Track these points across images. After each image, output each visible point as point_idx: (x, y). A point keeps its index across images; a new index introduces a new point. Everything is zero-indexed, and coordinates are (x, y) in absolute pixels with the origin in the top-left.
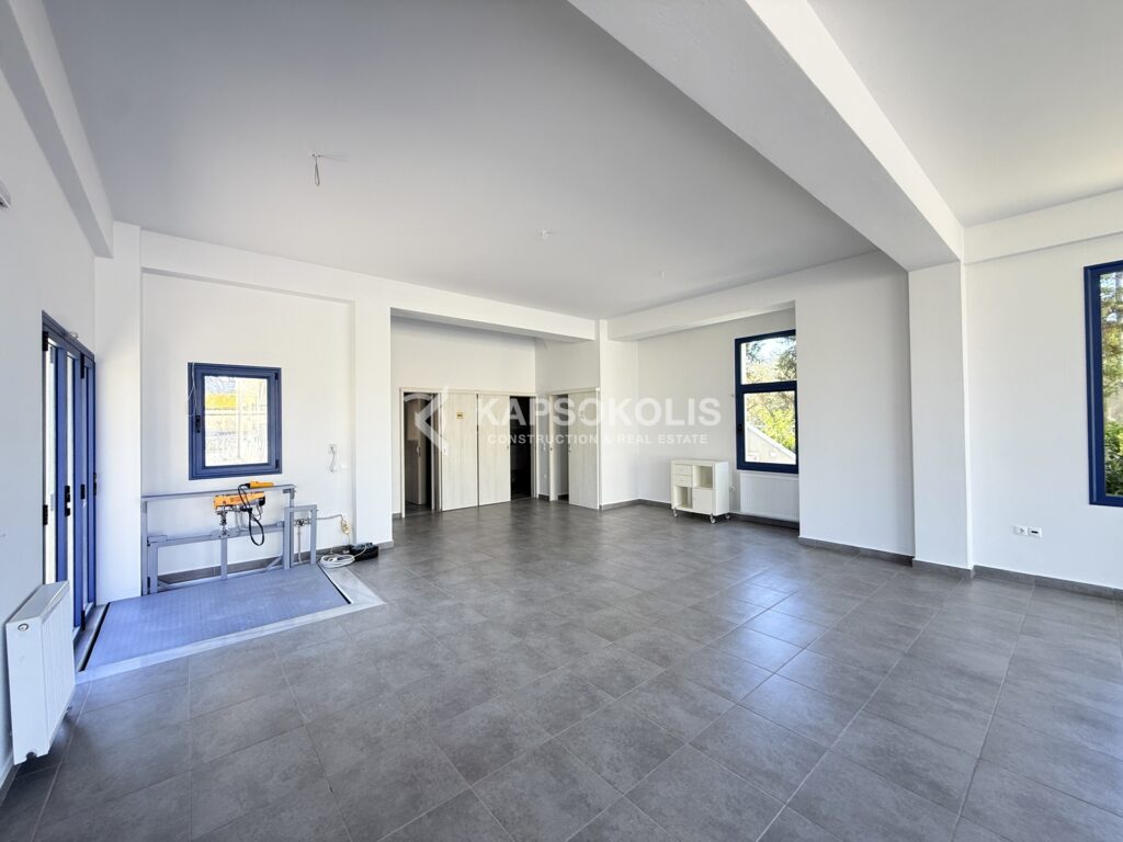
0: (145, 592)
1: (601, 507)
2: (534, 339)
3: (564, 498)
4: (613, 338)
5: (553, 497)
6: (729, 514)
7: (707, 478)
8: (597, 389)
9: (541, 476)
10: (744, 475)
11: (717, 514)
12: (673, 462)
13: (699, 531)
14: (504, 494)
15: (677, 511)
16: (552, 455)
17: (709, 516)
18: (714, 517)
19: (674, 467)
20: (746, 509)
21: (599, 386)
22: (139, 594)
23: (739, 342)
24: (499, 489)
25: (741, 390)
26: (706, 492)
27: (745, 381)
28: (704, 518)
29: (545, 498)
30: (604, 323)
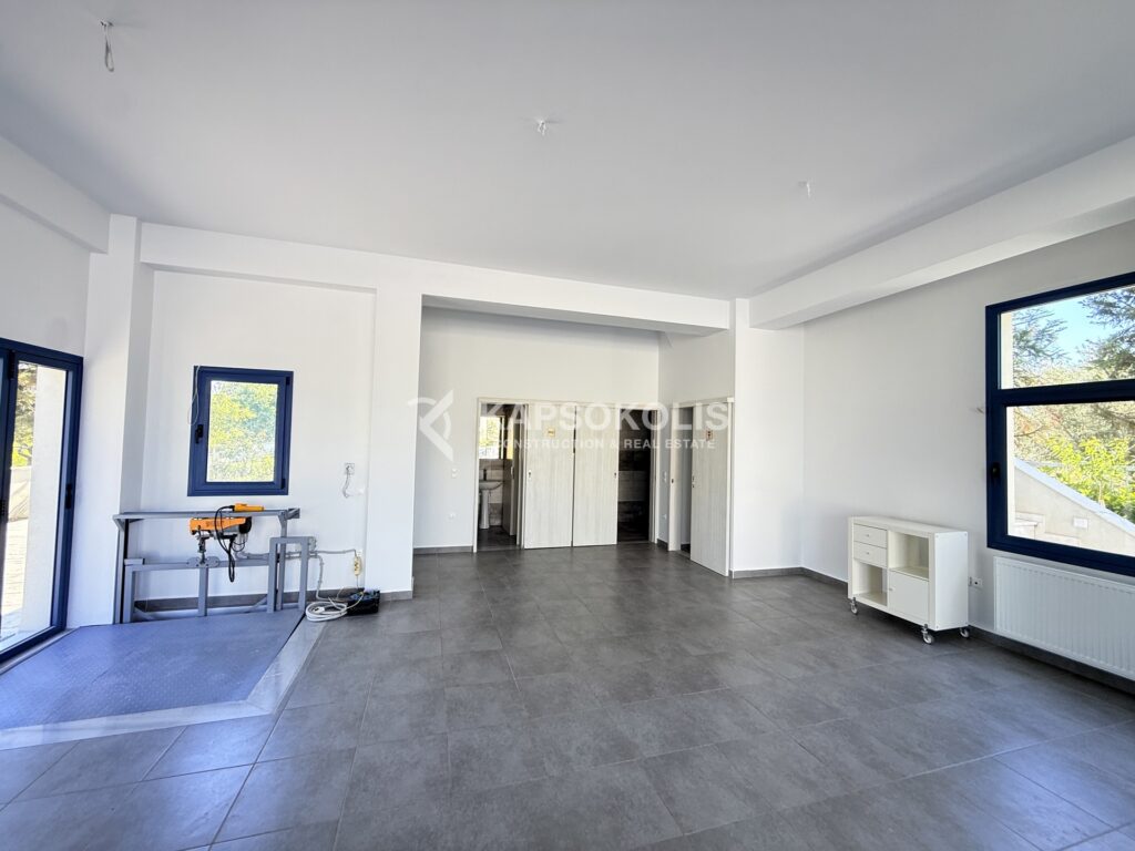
0: (118, 620)
1: (730, 572)
2: (655, 334)
3: (686, 548)
4: (757, 324)
5: (673, 546)
6: (969, 629)
7: (918, 556)
8: (730, 400)
9: (661, 514)
10: (1003, 561)
11: (938, 626)
12: (852, 520)
13: (898, 651)
14: (610, 536)
15: (857, 605)
16: (673, 488)
17: (919, 628)
18: (931, 632)
19: (853, 531)
20: (1006, 624)
21: (733, 395)
22: (111, 622)
23: (993, 313)
24: (602, 528)
25: (999, 401)
26: (916, 582)
27: (1007, 382)
28: (911, 630)
29: (663, 545)
30: (743, 305)
